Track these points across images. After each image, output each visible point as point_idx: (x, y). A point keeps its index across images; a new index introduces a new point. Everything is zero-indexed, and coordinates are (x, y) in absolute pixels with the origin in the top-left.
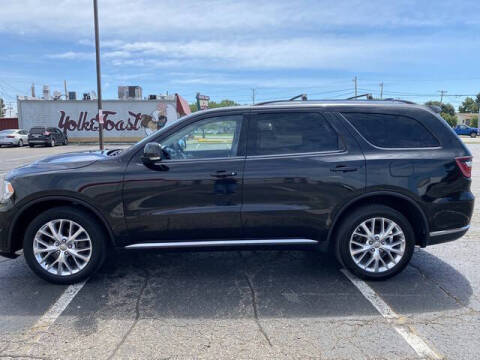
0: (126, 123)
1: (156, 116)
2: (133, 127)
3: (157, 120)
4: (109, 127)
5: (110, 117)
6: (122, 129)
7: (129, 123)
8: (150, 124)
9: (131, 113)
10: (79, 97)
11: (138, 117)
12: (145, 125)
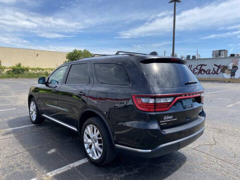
0: (212, 70)
1: (230, 66)
2: (216, 73)
3: (231, 68)
4: (203, 72)
5: (203, 68)
6: (209, 73)
7: (214, 70)
8: (226, 71)
9: (215, 65)
10: (191, 58)
11: (219, 67)
12: (223, 71)
